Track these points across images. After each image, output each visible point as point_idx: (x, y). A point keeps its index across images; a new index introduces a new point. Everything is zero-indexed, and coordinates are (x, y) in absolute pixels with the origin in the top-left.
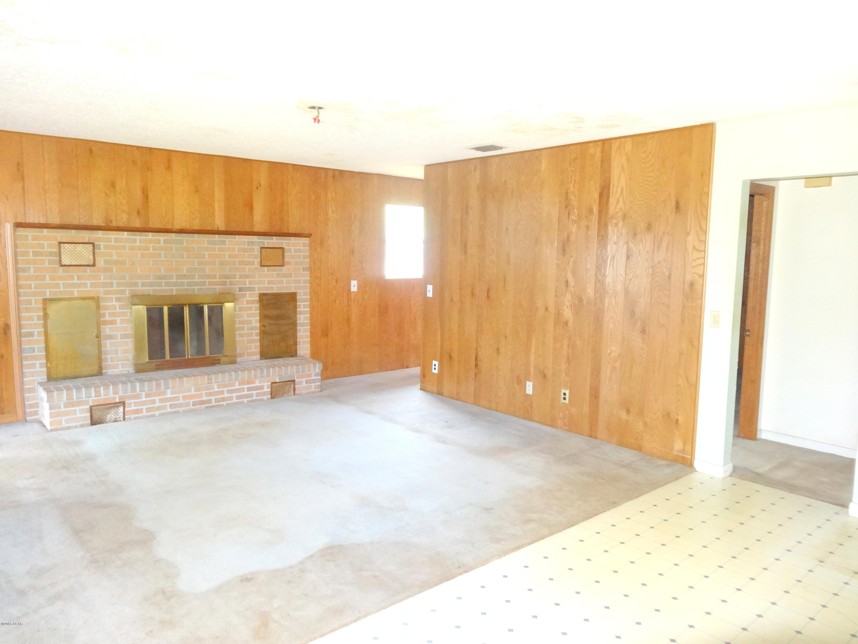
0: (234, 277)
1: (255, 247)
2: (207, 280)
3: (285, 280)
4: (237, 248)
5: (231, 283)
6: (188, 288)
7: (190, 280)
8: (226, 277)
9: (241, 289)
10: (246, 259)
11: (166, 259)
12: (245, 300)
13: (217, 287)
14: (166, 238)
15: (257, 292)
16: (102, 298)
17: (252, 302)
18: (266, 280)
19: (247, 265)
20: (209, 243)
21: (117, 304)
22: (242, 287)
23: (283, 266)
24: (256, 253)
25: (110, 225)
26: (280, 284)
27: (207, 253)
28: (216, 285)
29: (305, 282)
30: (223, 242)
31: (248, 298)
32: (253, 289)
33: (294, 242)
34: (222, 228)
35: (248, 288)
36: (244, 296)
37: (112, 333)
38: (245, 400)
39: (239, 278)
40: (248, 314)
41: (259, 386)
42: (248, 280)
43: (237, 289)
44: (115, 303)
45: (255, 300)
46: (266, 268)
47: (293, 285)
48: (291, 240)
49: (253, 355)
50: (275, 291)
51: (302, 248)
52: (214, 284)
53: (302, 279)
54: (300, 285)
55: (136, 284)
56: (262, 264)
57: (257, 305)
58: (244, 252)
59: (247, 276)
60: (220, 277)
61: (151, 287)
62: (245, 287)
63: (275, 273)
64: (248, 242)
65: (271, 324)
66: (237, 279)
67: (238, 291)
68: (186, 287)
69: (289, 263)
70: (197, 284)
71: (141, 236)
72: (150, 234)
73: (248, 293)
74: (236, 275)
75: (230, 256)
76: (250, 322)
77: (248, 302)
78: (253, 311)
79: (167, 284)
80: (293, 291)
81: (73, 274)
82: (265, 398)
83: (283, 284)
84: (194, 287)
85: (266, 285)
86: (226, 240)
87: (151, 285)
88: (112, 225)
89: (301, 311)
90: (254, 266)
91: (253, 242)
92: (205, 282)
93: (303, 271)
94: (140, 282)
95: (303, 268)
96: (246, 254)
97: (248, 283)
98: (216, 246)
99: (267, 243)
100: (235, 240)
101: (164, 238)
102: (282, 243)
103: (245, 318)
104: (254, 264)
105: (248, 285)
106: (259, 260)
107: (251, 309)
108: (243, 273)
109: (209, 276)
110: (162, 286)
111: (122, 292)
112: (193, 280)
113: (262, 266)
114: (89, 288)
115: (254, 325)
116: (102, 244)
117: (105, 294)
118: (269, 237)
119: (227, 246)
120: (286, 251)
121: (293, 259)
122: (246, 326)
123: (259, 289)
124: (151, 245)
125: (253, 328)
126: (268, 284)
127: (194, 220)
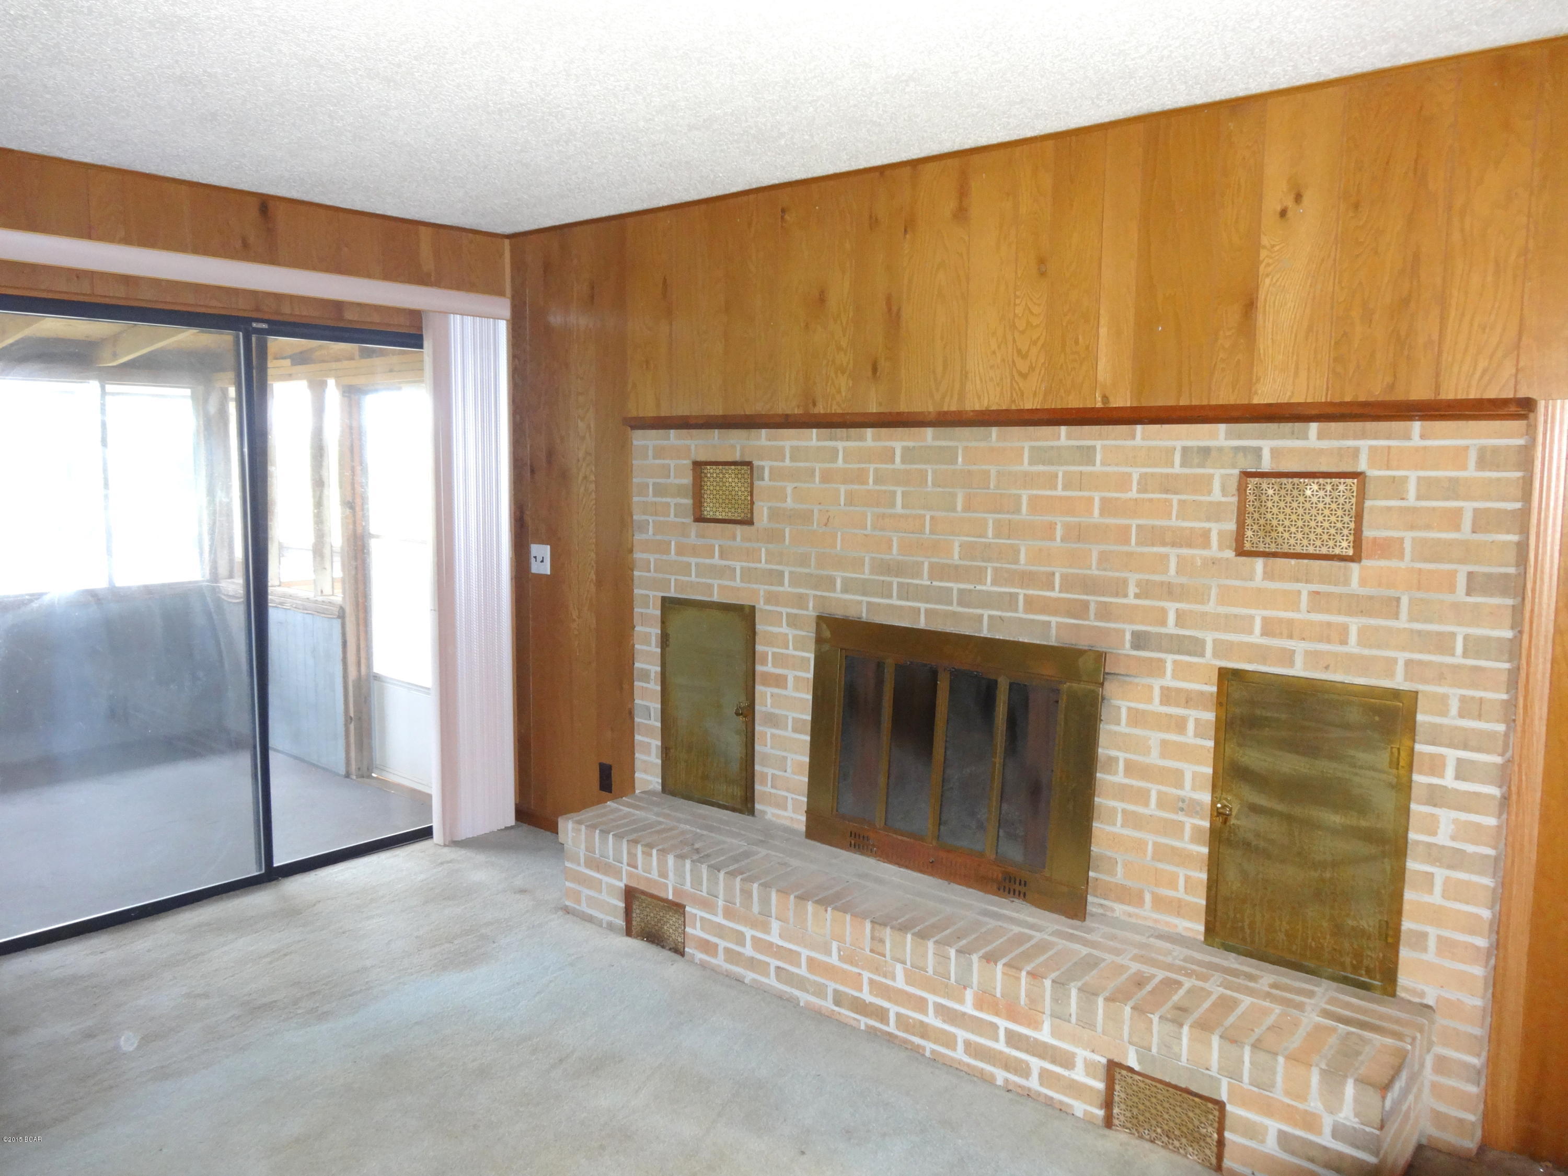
0: (1120, 589)
1: (1211, 471)
2: (1021, 592)
3: (1354, 624)
4: (1135, 477)
5: (1105, 612)
6: (960, 609)
7: (971, 587)
8: (1090, 585)
9: (1140, 641)
10: (1174, 522)
11: (908, 512)
12: (1157, 684)
13: (1054, 620)
14: (911, 444)
15: (1212, 661)
16: (761, 610)
17: (1189, 699)
18: (1258, 615)
19: (1173, 545)
20: (1038, 456)
21: (791, 633)
22: (1145, 632)
23: (1355, 558)
24: (1216, 495)
25: (811, 412)
26: (1329, 641)
27: (1025, 495)
28: (1050, 614)
29: (1475, 647)
30: (1087, 455)
31: (1168, 681)
32: (1195, 646)
33: (1425, 448)
34: (1122, 400)
35: (1171, 637)
36: (1156, 668)
37: (777, 711)
38: (1000, 1076)
39: (1137, 596)
40: (1164, 743)
41: (1045, 1045)
42: (1172, 608)
43: (1128, 637)
44: (785, 629)
45: (1202, 693)
46: (1259, 563)
47: (1402, 657)
48: (1408, 437)
49: (1179, 914)
50: (1299, 670)
51: (1471, 472)
52: (1047, 606)
53: (1461, 632)
54: (1448, 660)
55: (830, 583)
56: (1247, 546)
57: (1210, 716)
58: (1167, 491)
59: (1170, 591)
60: (1069, 583)
61: (864, 594)
62: (1160, 635)
63: (1305, 589)
64: (1185, 450)
65: (1255, 809)
66: (1131, 600)
67: (1128, 645)
68: (955, 608)
69: (1387, 548)
70: (988, 600)
71: (848, 439)
72: (869, 432)
73: (1169, 658)
74: (1125, 582)
75: (1108, 507)
76: (1177, 778)
77: (1168, 696)
78: (1189, 737)
79: (906, 592)
80: (1399, 682)
81: (713, 541)
82: (1079, 1107)
83: (1344, 642)
84: (979, 611)
85: (1256, 638)
86: (1099, 444)
87: (864, 588)
88: (816, 411)
89: (1445, 787)
90: (1205, 553)
91: (1205, 452)
92: (1013, 597)
93: (1468, 594)
94: (839, 576)
95: (1470, 575)
96: (1175, 498)
97: (1171, 618)
98: (1060, 470)
99: (1275, 452)
100: (1130, 443)
101: (905, 444)
102: (1356, 452)
103: (1154, 758)
104: (1206, 544)
105: (1171, 628)
106: (1232, 526)
107: (1180, 725)
108: (1157, 578)
109: (1027, 578)
110: (890, 596)
111: (800, 601)
112: (979, 587)
113: (1241, 552)
114: (738, 583)
115: (1187, 792)
116: (767, 464)
117: (768, 601)
118: (1287, 427)
119: (1098, 468)
120: (1371, 488)
121: (1412, 528)
122: (1154, 790)
123: (1221, 648)
124: (872, 467)
125: (1189, 807)
126: (1265, 633)
127: (1024, 376)
